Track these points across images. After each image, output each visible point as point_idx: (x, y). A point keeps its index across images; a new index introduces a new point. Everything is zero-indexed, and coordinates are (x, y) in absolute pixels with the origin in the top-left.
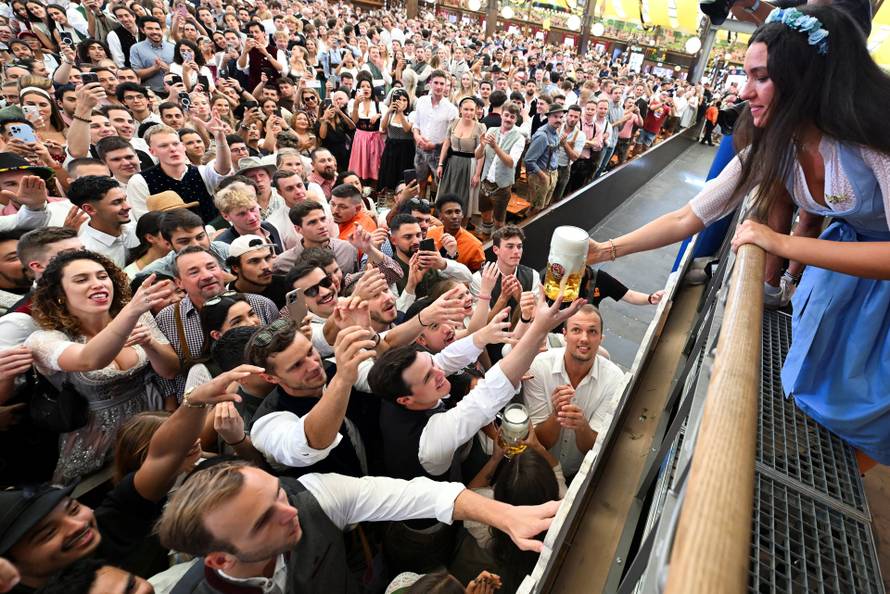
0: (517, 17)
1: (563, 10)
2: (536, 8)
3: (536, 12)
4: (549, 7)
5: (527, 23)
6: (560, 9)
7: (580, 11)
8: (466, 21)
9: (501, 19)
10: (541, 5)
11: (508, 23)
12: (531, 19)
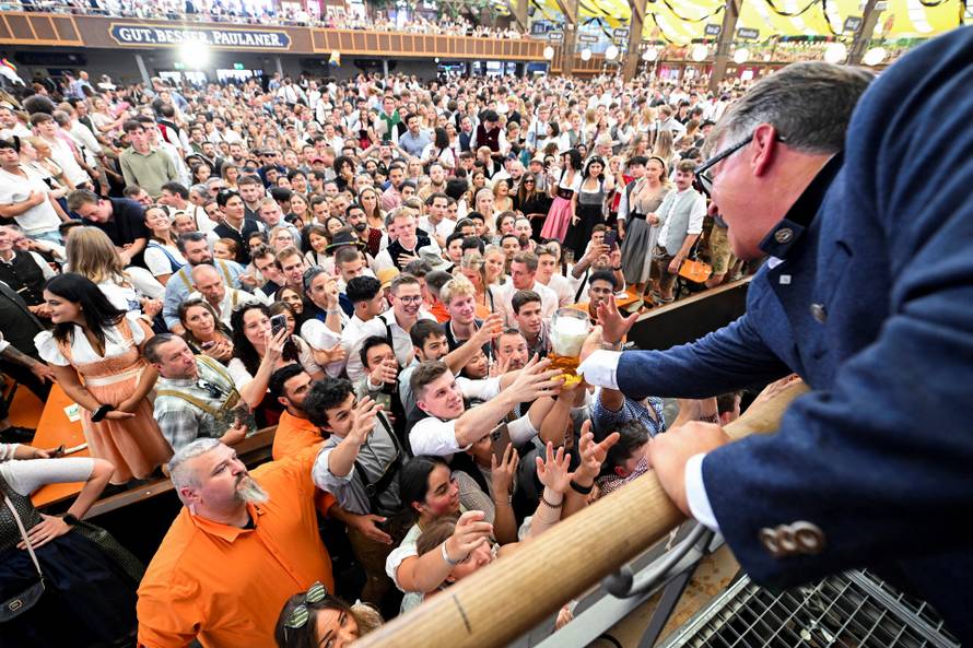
0: (755, 59)
1: (824, 39)
2: (783, 44)
3: (783, 49)
4: (804, 38)
5: (768, 64)
6: (816, 39)
7: (849, 36)
8: (690, 74)
9: (732, 64)
10: (791, 39)
11: (741, 68)
12: (775, 58)
